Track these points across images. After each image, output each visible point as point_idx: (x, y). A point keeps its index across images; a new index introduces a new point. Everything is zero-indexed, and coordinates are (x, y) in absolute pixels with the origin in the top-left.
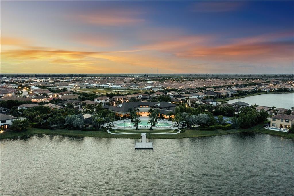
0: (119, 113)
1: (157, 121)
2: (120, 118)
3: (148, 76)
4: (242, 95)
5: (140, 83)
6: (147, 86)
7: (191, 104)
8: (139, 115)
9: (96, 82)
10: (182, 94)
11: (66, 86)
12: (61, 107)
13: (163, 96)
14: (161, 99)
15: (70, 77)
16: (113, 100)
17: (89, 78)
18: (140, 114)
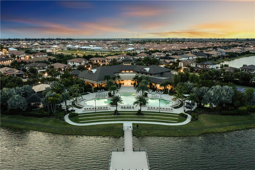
0: (92, 82)
1: (148, 95)
2: (92, 90)
3: (130, 40)
4: (233, 57)
5: (123, 45)
6: (129, 48)
7: (184, 67)
8: (120, 84)
9: (80, 45)
10: (168, 55)
11: (49, 48)
12: (19, 72)
13: (148, 57)
14: (147, 62)
15: (57, 41)
16: (90, 63)
17: (75, 41)
18: (122, 82)
